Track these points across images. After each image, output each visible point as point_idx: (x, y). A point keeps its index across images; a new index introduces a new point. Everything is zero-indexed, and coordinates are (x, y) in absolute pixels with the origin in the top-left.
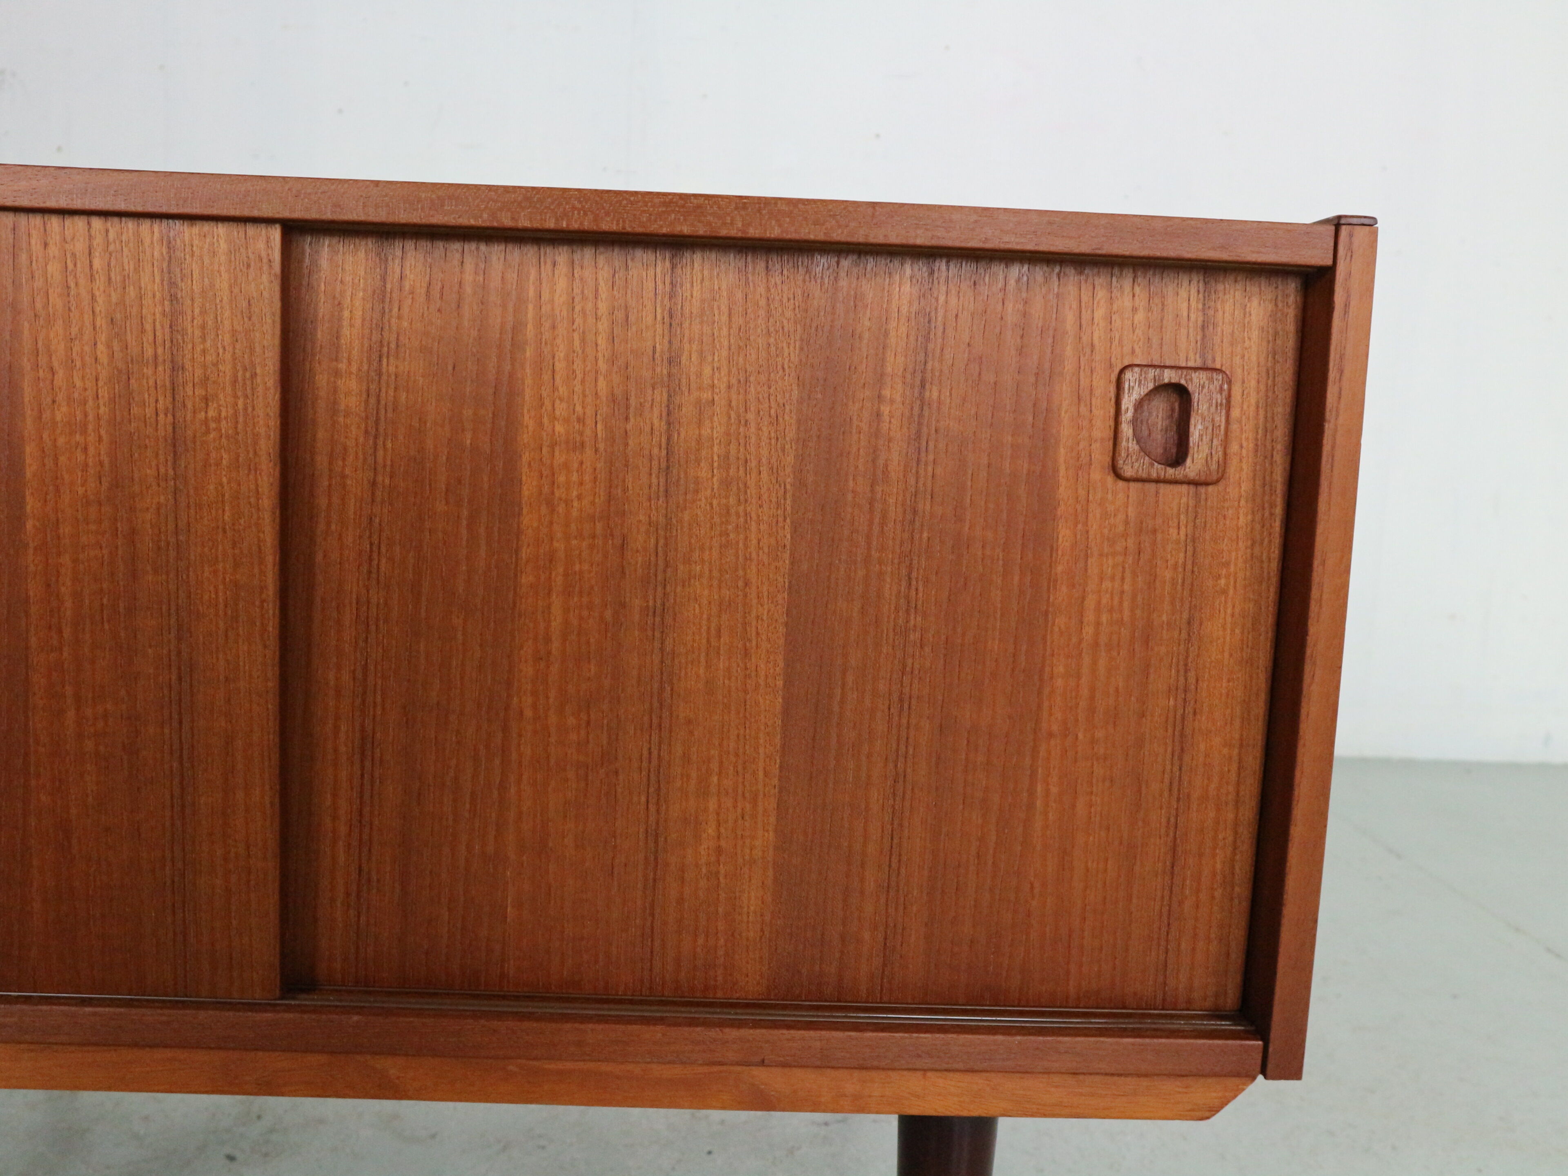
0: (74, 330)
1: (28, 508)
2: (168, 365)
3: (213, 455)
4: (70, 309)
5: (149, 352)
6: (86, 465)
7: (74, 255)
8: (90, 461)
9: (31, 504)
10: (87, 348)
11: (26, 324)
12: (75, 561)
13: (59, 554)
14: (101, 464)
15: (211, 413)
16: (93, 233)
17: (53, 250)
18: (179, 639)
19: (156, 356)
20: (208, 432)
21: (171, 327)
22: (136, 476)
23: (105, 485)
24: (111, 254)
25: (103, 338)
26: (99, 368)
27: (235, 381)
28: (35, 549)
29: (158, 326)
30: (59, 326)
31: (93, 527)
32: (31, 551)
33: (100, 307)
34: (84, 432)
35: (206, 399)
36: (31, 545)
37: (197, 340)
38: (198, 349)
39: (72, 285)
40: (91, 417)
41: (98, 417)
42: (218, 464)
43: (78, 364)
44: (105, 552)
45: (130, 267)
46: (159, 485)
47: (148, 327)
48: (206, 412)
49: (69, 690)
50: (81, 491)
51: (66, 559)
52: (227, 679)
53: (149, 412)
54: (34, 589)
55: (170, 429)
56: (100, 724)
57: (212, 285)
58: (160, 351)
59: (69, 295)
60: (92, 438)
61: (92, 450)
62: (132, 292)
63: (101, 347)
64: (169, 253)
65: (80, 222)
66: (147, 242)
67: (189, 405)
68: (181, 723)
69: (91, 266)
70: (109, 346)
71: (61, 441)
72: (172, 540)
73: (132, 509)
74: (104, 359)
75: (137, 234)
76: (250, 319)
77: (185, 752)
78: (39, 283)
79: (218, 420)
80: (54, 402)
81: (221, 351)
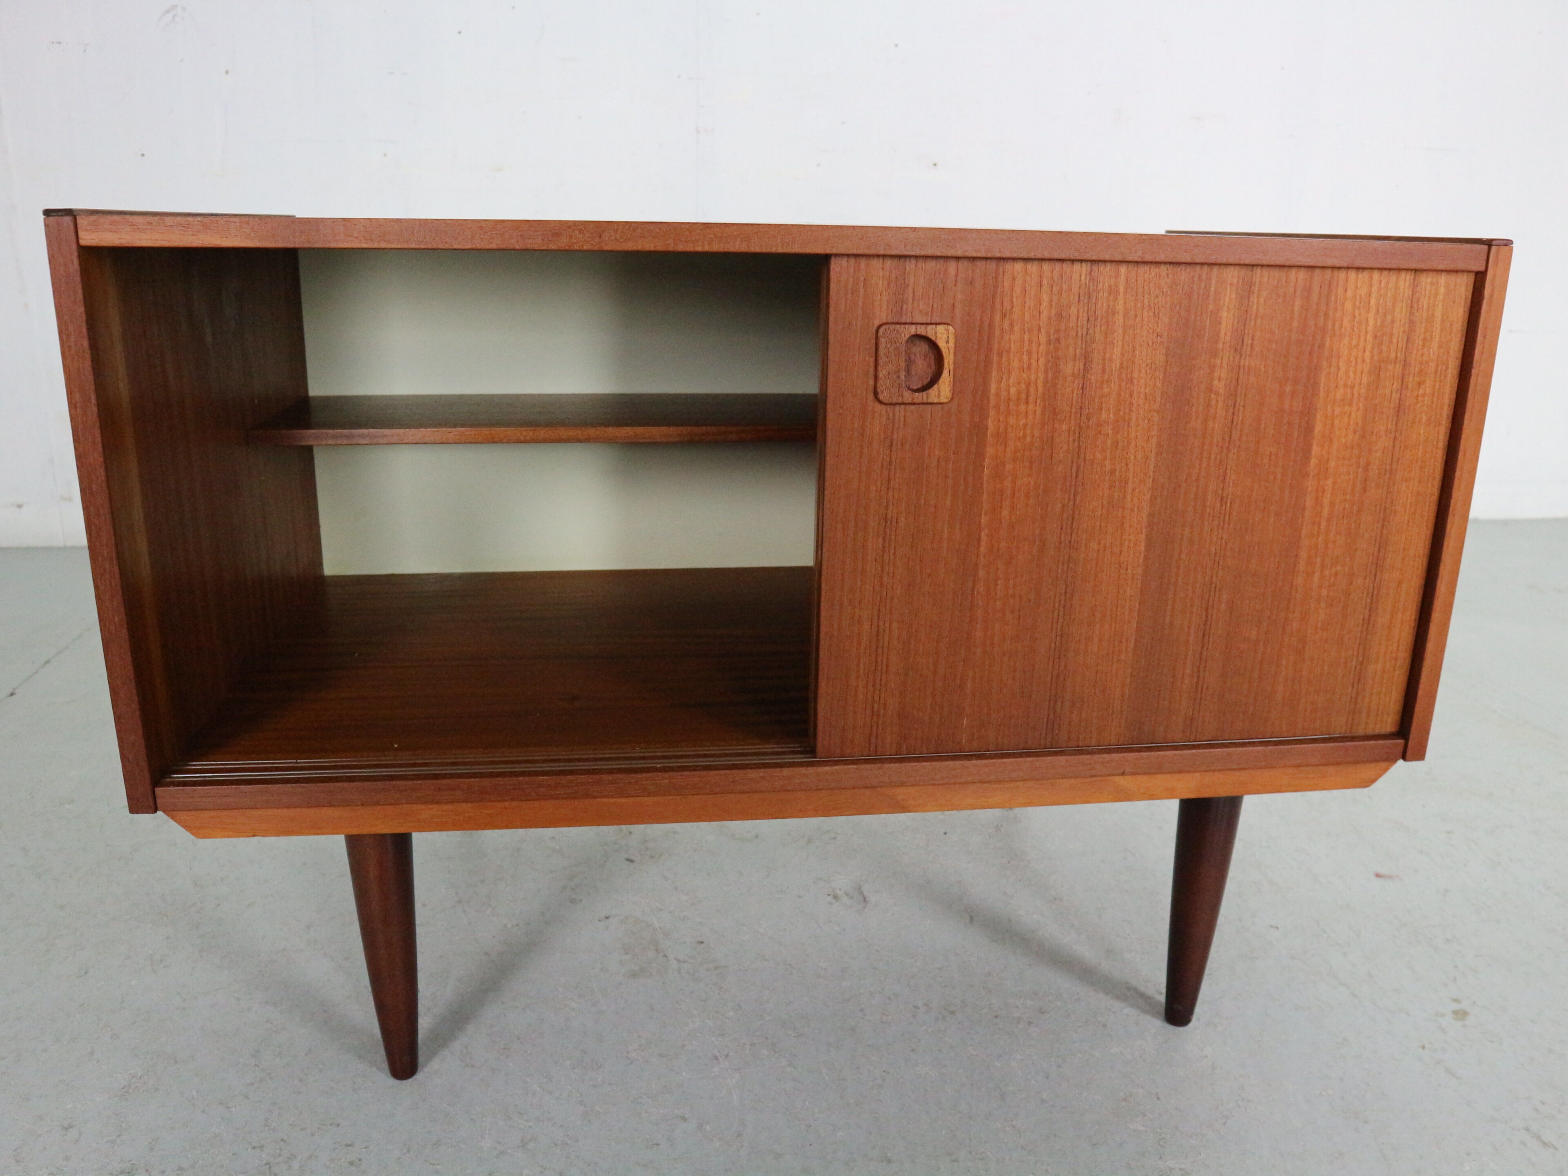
0: (1354, 342)
1: (1314, 452)
2: (1402, 363)
3: (1418, 416)
4: (1354, 330)
5: (1393, 355)
6: (1349, 424)
7: (1361, 296)
8: (1352, 422)
9: (1315, 450)
10: (1360, 354)
11: (1328, 339)
12: (1334, 483)
13: (1326, 479)
14: (1357, 424)
15: (1421, 392)
16: (1373, 282)
17: (1350, 293)
18: (1383, 526)
19: (1396, 357)
20: (1417, 403)
21: (1407, 340)
22: (1375, 431)
23: (1357, 436)
24: (1381, 296)
25: (1369, 347)
26: (1365, 366)
27: (1436, 372)
28: (1313, 477)
29: (1400, 340)
30: (1346, 340)
31: (1347, 462)
32: (1311, 477)
33: (1370, 329)
34: (1350, 405)
35: (1419, 384)
36: (1312, 474)
37: (1420, 348)
38: (1420, 354)
39: (1357, 314)
40: (1355, 396)
41: (1359, 395)
42: (1420, 422)
43: (1353, 363)
44: (1351, 476)
45: (1389, 304)
46: (1386, 436)
47: (1395, 341)
48: (1418, 391)
49: (1319, 560)
50: (1344, 440)
51: (1329, 482)
52: (1404, 549)
53: (1388, 391)
54: (1309, 502)
55: (1397, 402)
56: (1332, 579)
57: (1433, 315)
58: (1399, 354)
59: (1354, 321)
60: (1354, 408)
61: (1353, 415)
62: (1389, 318)
63: (1367, 354)
64: (1412, 294)
65: (1365, 275)
66: (1402, 287)
67: (1410, 386)
68: (1375, 575)
69: (1369, 303)
70: (1372, 353)
71: (1338, 410)
72: (1388, 467)
73: (1370, 450)
74: (1368, 360)
75: (1397, 282)
76: (1450, 334)
77: (1375, 593)
78: (1338, 314)
79: (1423, 395)
80: (1337, 387)
81: (1432, 354)
